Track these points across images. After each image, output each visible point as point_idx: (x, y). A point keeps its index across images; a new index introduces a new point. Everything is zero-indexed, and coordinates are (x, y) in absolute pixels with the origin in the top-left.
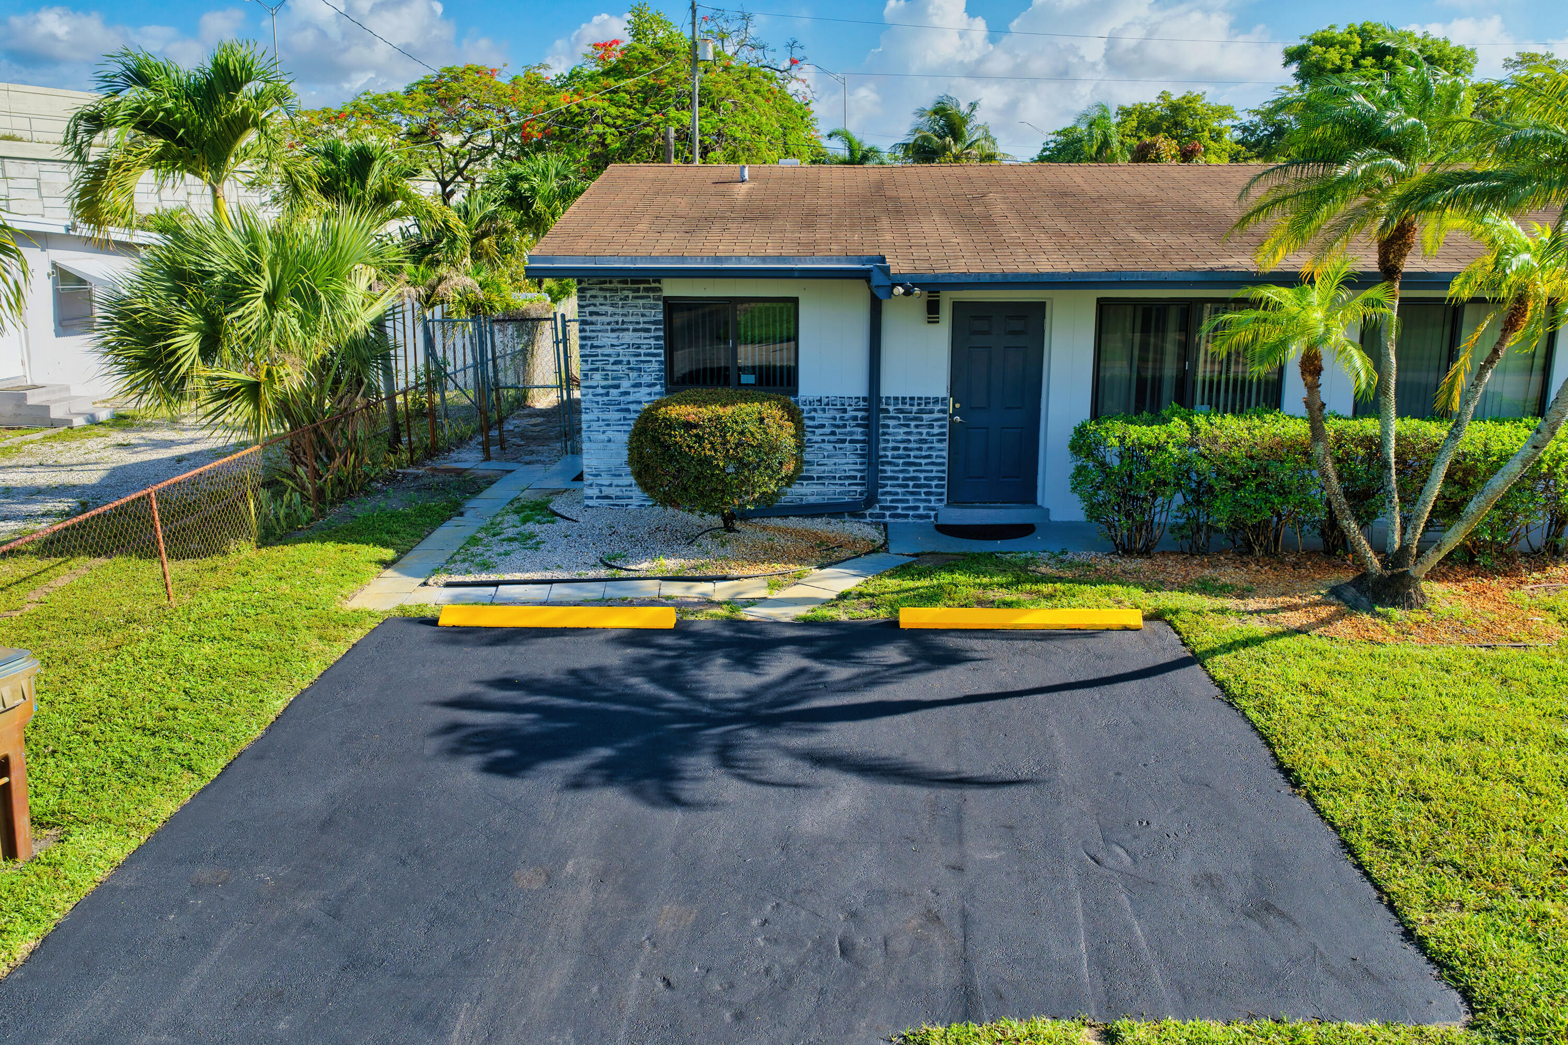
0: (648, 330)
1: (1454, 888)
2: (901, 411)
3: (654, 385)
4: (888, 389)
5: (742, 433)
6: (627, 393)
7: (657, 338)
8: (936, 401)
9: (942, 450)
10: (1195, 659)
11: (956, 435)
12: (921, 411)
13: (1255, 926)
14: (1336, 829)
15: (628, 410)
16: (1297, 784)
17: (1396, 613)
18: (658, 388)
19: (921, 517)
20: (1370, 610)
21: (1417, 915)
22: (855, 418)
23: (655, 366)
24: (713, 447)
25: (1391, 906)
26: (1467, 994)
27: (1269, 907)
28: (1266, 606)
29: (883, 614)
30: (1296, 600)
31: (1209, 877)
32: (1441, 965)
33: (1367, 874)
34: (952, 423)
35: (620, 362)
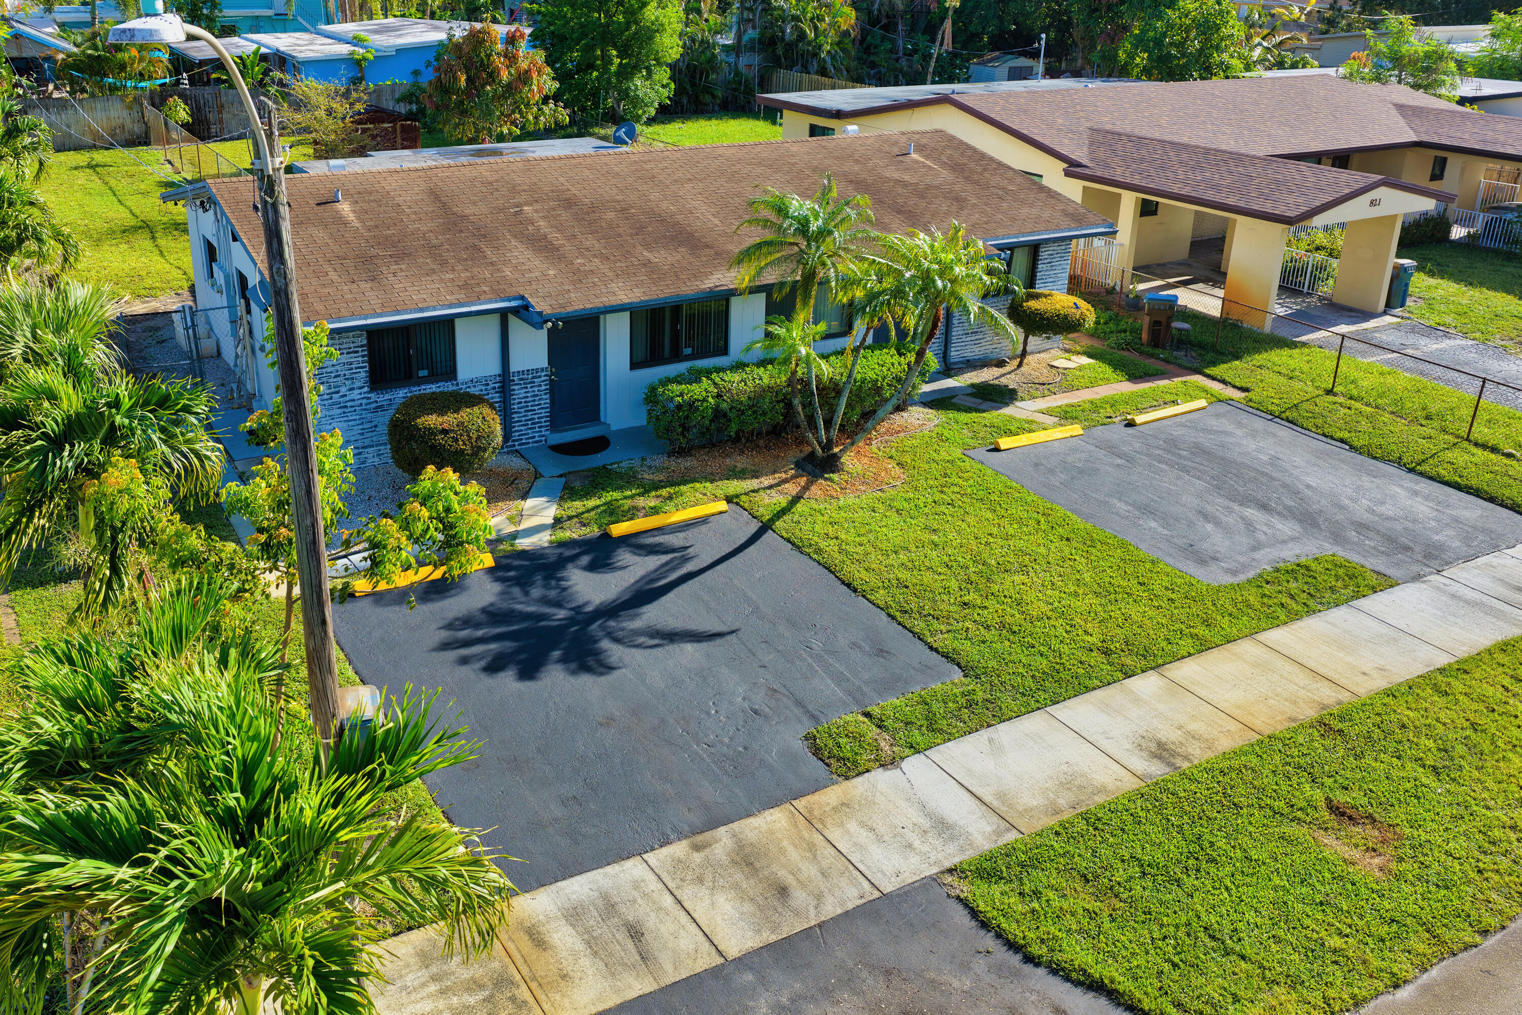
0: (357, 352)
1: (935, 625)
2: (522, 379)
3: (363, 387)
4: (515, 366)
5: (478, 431)
6: (345, 396)
7: (363, 356)
8: (542, 370)
9: (546, 400)
10: (765, 527)
11: (554, 388)
12: (534, 378)
13: (882, 660)
14: (882, 609)
15: (346, 407)
16: (855, 590)
17: (835, 477)
18: (366, 389)
19: (537, 442)
20: (822, 477)
21: (930, 640)
22: (494, 388)
23: (363, 375)
24: (464, 444)
25: (919, 638)
26: (959, 665)
27: (882, 650)
28: (772, 482)
29: (594, 531)
30: (784, 476)
31: (853, 644)
32: (947, 657)
33: (905, 627)
34: (551, 380)
35: (339, 376)
